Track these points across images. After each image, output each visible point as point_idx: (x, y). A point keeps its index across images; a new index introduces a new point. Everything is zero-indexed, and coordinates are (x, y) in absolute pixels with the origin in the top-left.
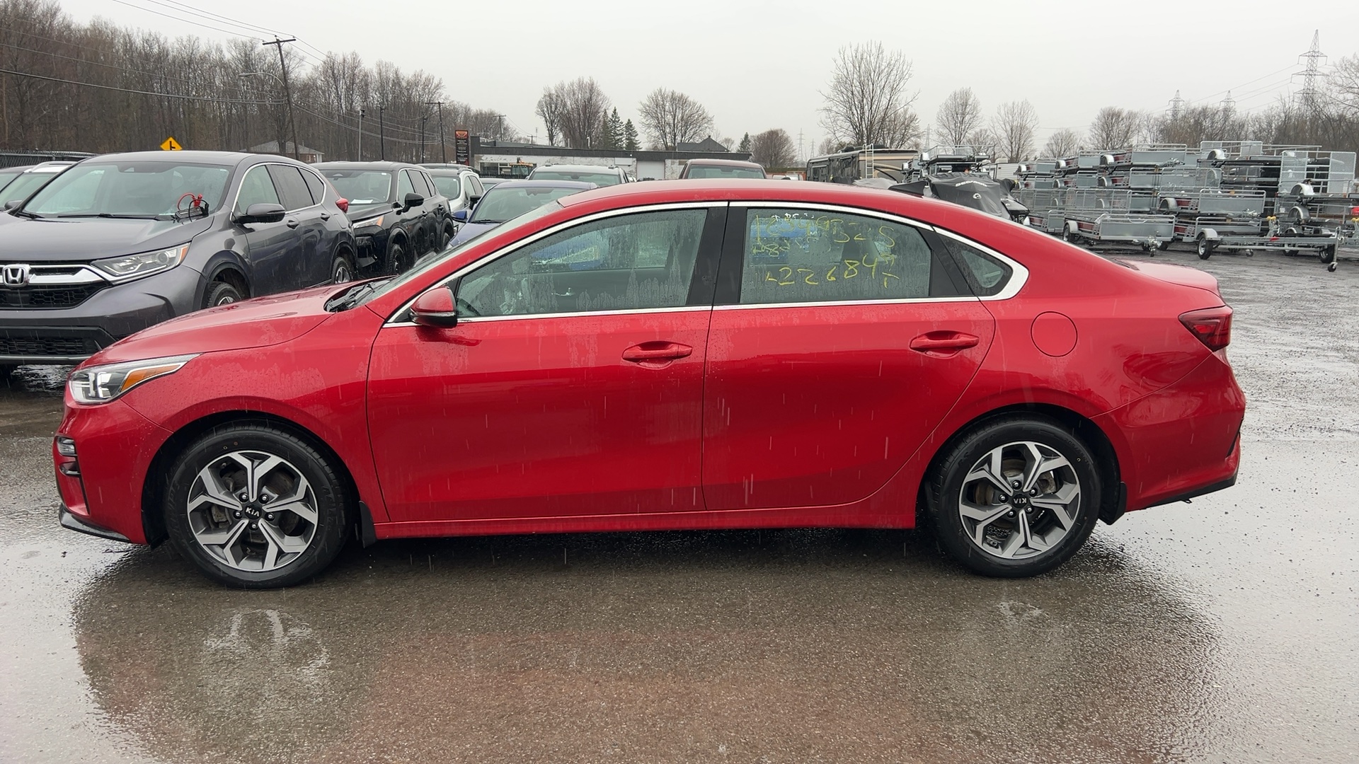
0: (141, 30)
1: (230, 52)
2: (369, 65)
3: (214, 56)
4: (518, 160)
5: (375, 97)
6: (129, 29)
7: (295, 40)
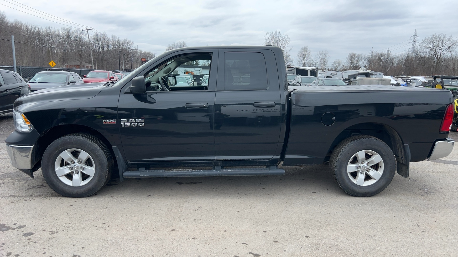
1: (62, 31)
2: (109, 36)
3: (57, 33)
5: (111, 47)
6: (27, 24)
7: (93, 29)
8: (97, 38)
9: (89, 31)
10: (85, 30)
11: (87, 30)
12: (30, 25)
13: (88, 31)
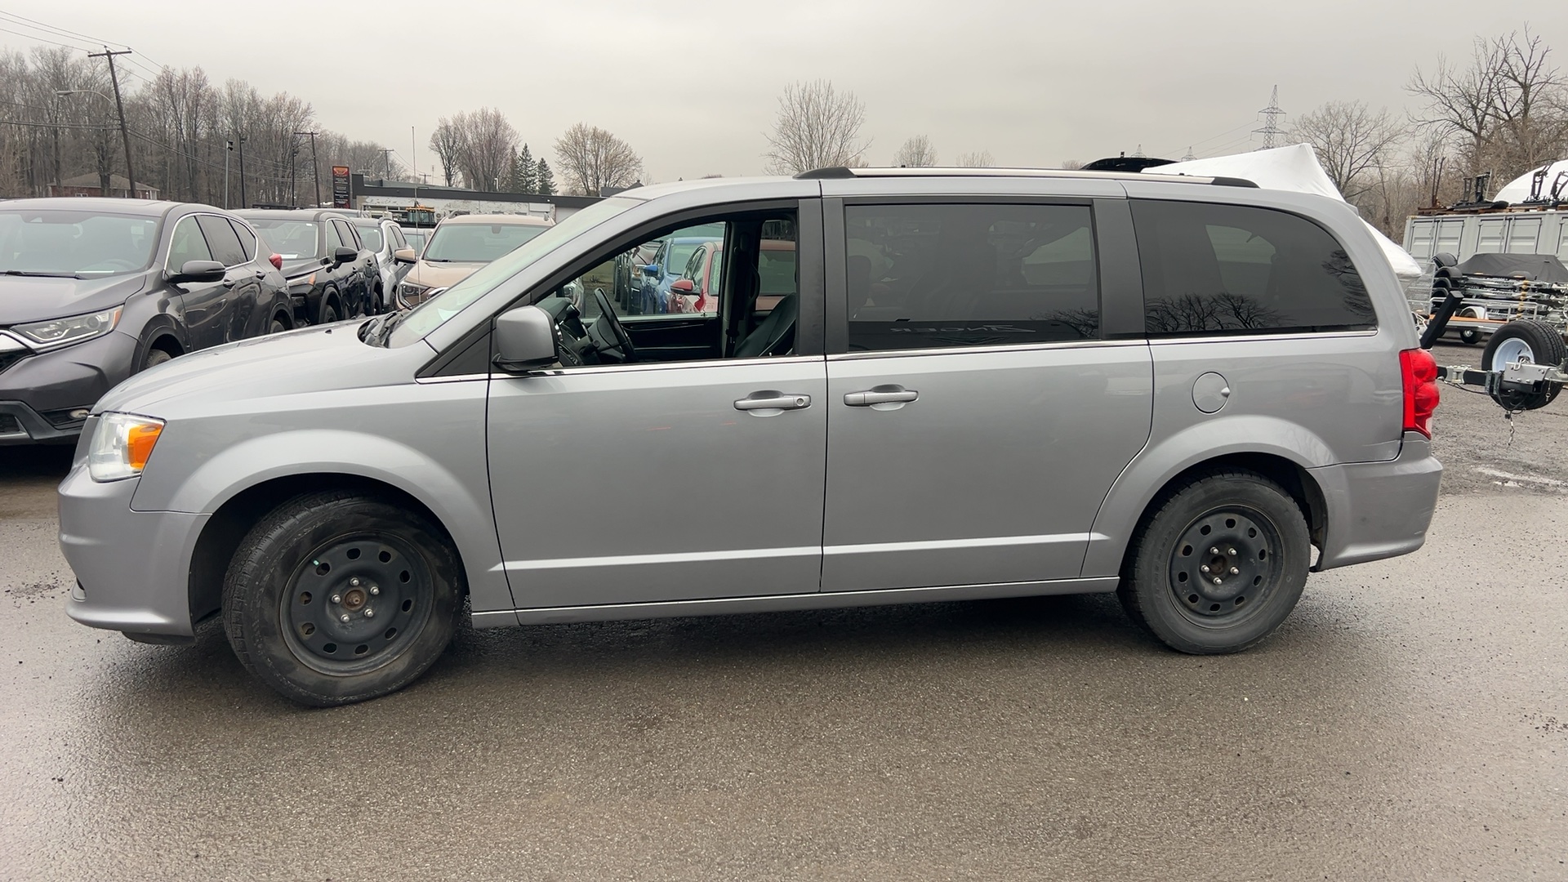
2: (217, 83)
3: (13, 66)
4: (416, 203)
5: (225, 123)
7: (131, 52)
8: (168, 87)
9: (117, 59)
11: (109, 54)
13: (111, 60)
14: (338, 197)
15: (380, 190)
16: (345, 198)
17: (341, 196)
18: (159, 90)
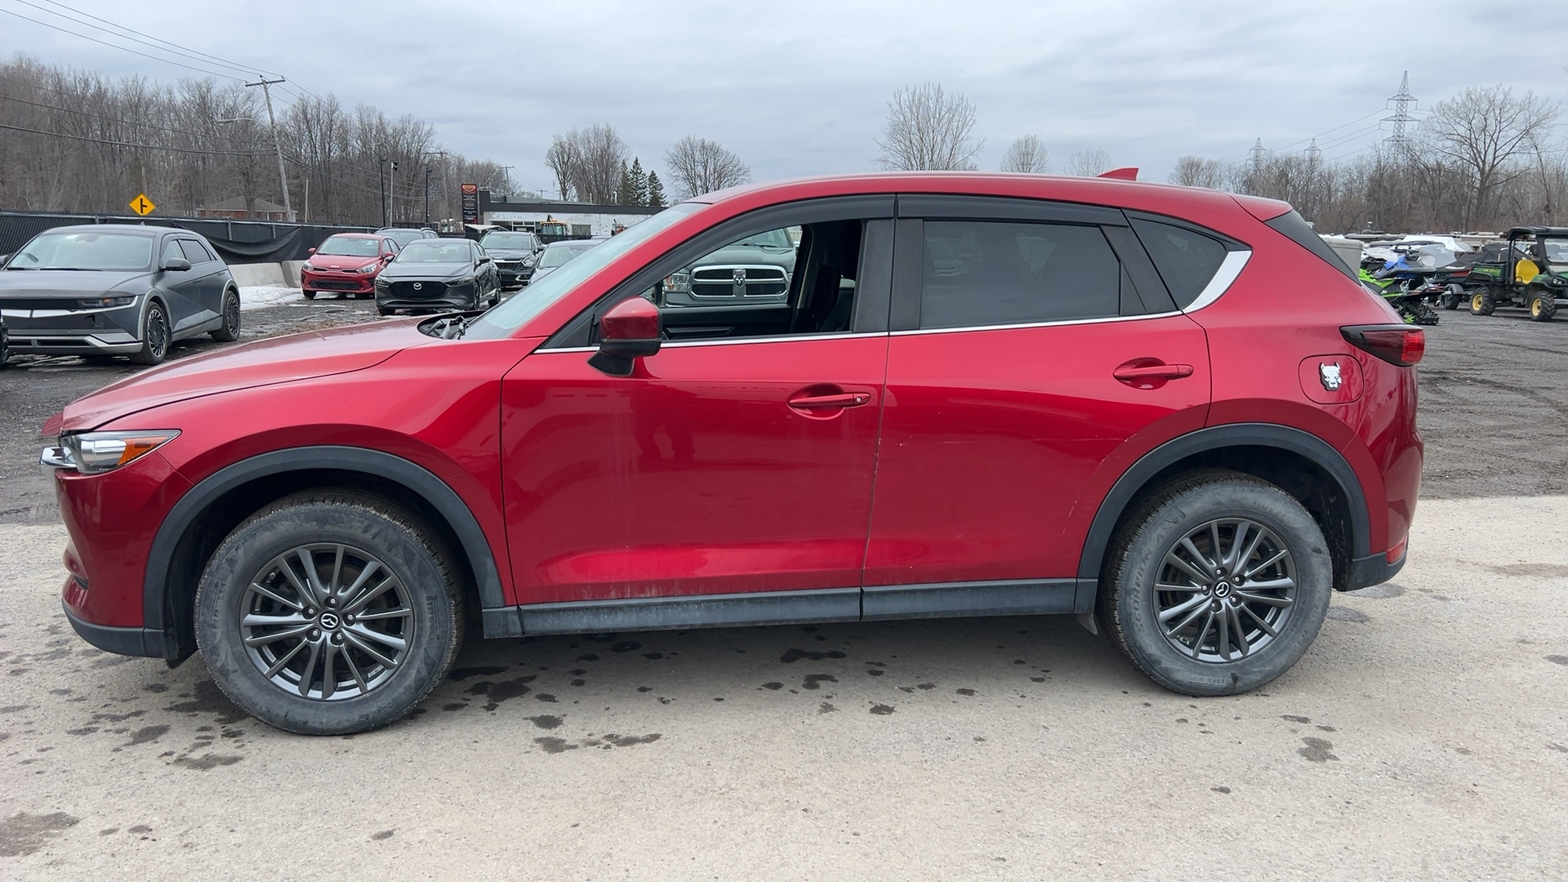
0: (72, 68)
1: (181, 93)
2: (349, 111)
3: (164, 97)
5: (356, 146)
6: (58, 67)
7: (284, 81)
8: (304, 117)
9: (272, 88)
10: (258, 84)
11: (264, 83)
12: (71, 73)
13: (266, 89)
14: (467, 214)
15: (505, 205)
16: (473, 214)
17: (470, 213)
18: (295, 118)
